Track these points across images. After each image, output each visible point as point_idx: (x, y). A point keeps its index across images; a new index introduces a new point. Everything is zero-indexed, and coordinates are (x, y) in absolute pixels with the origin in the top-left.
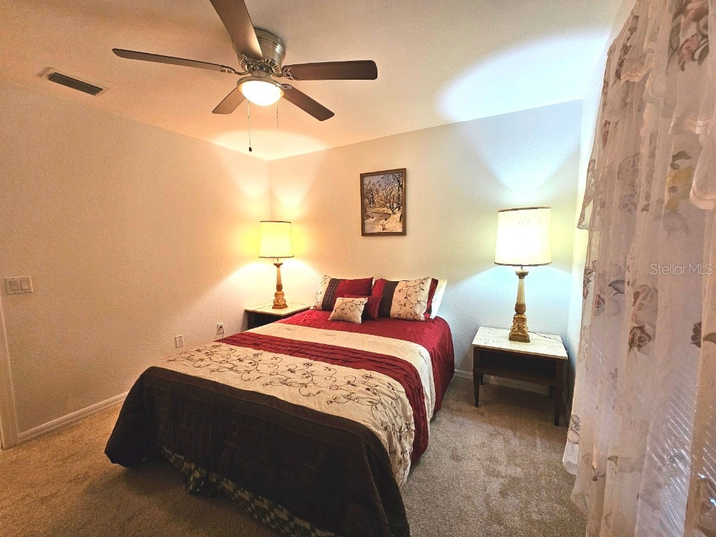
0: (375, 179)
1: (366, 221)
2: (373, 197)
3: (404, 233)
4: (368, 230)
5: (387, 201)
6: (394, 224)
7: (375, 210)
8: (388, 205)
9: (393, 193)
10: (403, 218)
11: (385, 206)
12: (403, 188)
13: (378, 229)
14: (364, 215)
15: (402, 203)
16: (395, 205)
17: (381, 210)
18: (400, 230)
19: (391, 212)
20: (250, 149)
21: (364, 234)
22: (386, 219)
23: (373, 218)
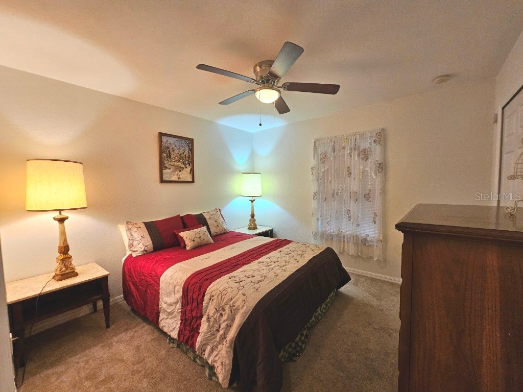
0: (172, 140)
1: (164, 171)
2: (170, 153)
3: (193, 182)
4: (165, 178)
5: (181, 158)
6: (185, 175)
7: (171, 163)
8: (181, 161)
9: (185, 154)
10: (192, 171)
11: (179, 161)
12: (192, 150)
13: (174, 178)
14: (162, 167)
15: (191, 161)
16: (187, 162)
17: (176, 164)
18: (190, 179)
19: (183, 166)
20: (260, 125)
21: (162, 181)
22: (180, 171)
23: (170, 169)
